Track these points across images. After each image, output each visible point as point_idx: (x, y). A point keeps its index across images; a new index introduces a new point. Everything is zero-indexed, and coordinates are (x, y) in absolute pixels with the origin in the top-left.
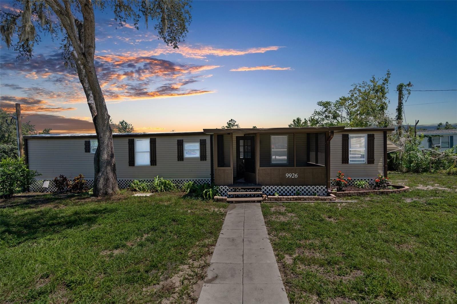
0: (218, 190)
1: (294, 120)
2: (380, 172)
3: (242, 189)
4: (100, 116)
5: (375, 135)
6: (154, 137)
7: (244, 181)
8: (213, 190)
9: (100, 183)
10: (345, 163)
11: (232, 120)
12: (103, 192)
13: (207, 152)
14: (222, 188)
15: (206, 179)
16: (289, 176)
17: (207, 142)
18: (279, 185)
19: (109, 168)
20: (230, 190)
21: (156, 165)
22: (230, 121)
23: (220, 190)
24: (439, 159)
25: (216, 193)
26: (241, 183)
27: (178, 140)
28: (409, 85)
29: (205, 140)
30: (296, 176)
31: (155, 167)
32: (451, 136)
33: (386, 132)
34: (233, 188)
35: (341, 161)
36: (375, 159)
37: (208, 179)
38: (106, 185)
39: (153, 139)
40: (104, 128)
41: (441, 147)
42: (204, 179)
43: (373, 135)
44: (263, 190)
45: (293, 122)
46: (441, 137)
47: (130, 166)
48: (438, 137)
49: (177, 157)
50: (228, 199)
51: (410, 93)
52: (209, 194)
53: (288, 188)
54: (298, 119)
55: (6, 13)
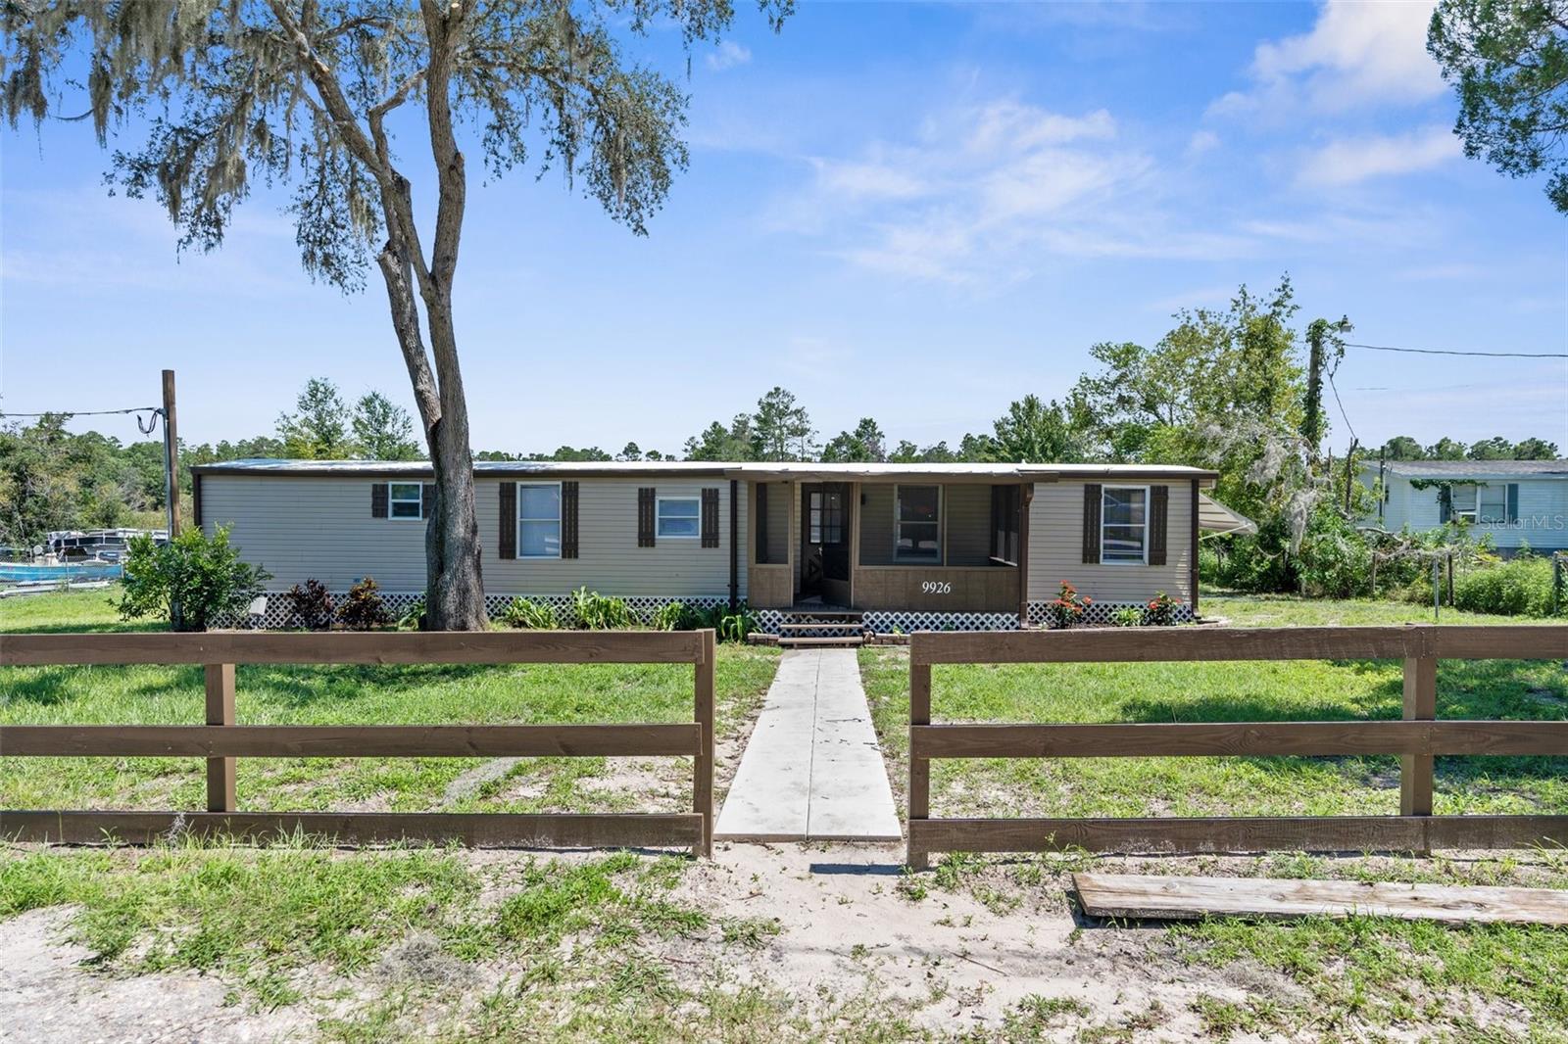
0: (755, 619)
1: (1015, 406)
2: (1181, 587)
3: (815, 617)
4: (449, 425)
5: (1170, 490)
6: (573, 480)
7: (819, 602)
8: (744, 618)
9: (448, 599)
10: (1091, 562)
11: (777, 389)
12: (455, 624)
13: (720, 525)
14: (764, 615)
15: (718, 598)
16: (930, 590)
17: (720, 496)
18: (905, 611)
19: (469, 561)
20: (784, 620)
21: (576, 557)
22: (770, 395)
23: (760, 620)
24: (1396, 558)
25: (751, 626)
26: (814, 605)
27: (640, 490)
28: (1343, 325)
29: (717, 491)
30: (947, 588)
31: (573, 561)
32: (1510, 486)
33: (1198, 482)
34: (794, 616)
35: (1081, 556)
36: (1168, 552)
37: (722, 597)
38: (463, 605)
39: (570, 483)
40: (458, 457)
41: (1477, 520)
42: (712, 597)
43: (1166, 488)
44: (867, 622)
45: (1012, 410)
46: (1479, 489)
47: (501, 557)
48: (1470, 488)
49: (636, 535)
50: (782, 640)
51: (1341, 352)
52: (736, 628)
53: (927, 618)
54: (1031, 403)
55: (174, 129)
